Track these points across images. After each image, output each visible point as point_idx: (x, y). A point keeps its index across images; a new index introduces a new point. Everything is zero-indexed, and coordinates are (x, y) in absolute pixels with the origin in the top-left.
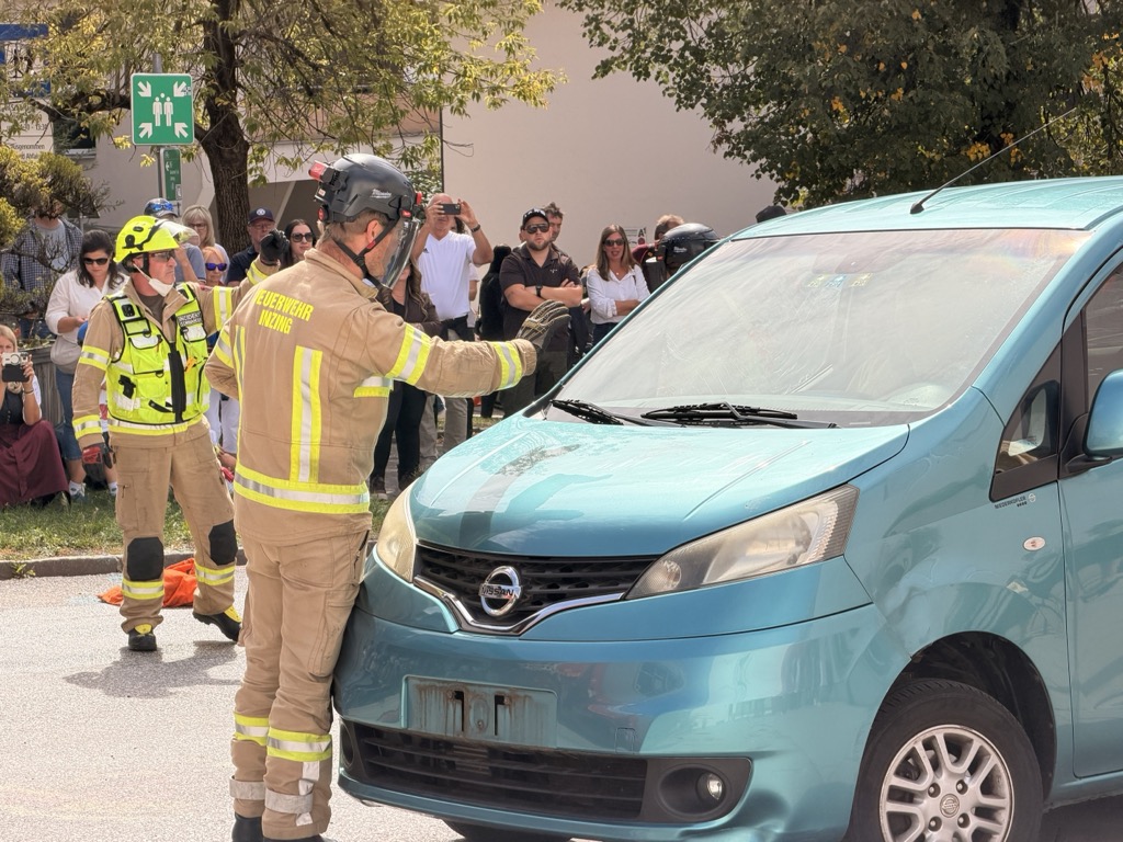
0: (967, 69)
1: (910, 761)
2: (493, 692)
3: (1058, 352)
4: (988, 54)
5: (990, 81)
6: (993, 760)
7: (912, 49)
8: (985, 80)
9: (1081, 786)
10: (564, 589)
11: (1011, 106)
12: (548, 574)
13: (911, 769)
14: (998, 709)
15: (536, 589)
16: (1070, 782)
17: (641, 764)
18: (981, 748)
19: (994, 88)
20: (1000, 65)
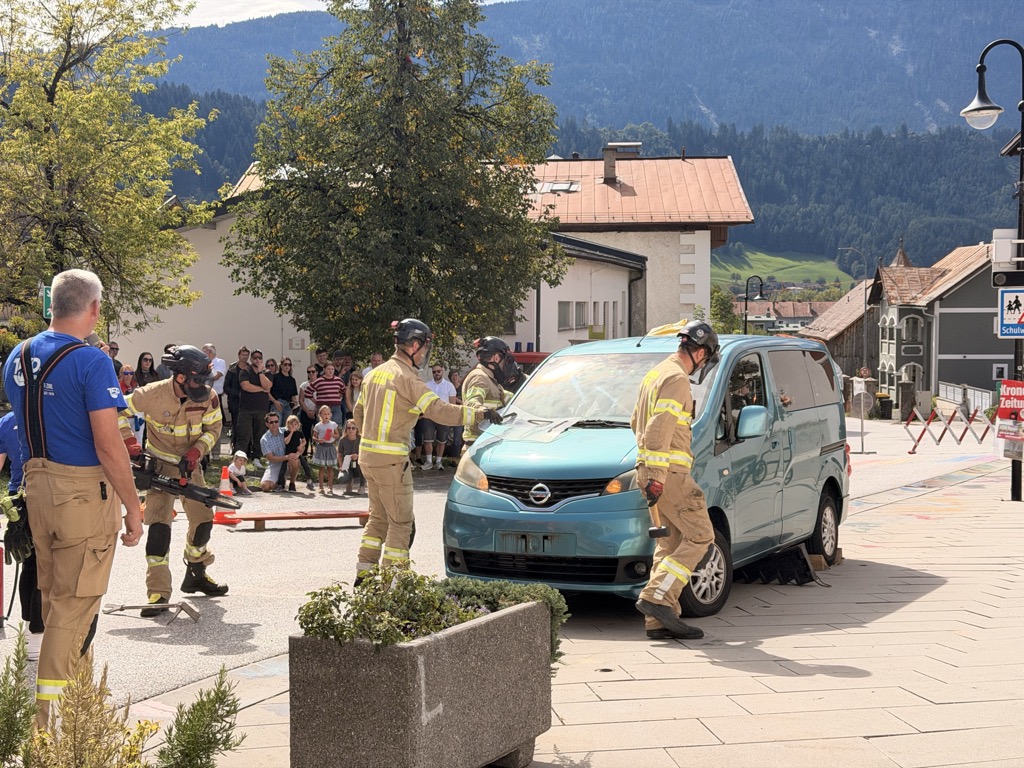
2: (542, 534)
10: (569, 492)
12: (562, 487)
15: (556, 493)
17: (615, 561)
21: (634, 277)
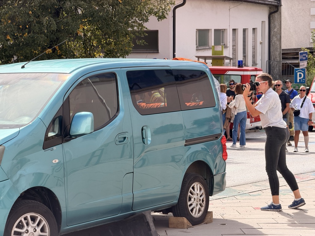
0: (45, 28)
1: (20, 223)
3: (62, 108)
4: (51, 24)
5: (51, 32)
6: (44, 222)
7: (29, 22)
8: (50, 31)
9: (69, 228)
11: (58, 39)
13: (20, 226)
14: (46, 208)
16: (65, 228)
18: (40, 219)
19: (53, 34)
20: (54, 27)
21: (272, 11)
